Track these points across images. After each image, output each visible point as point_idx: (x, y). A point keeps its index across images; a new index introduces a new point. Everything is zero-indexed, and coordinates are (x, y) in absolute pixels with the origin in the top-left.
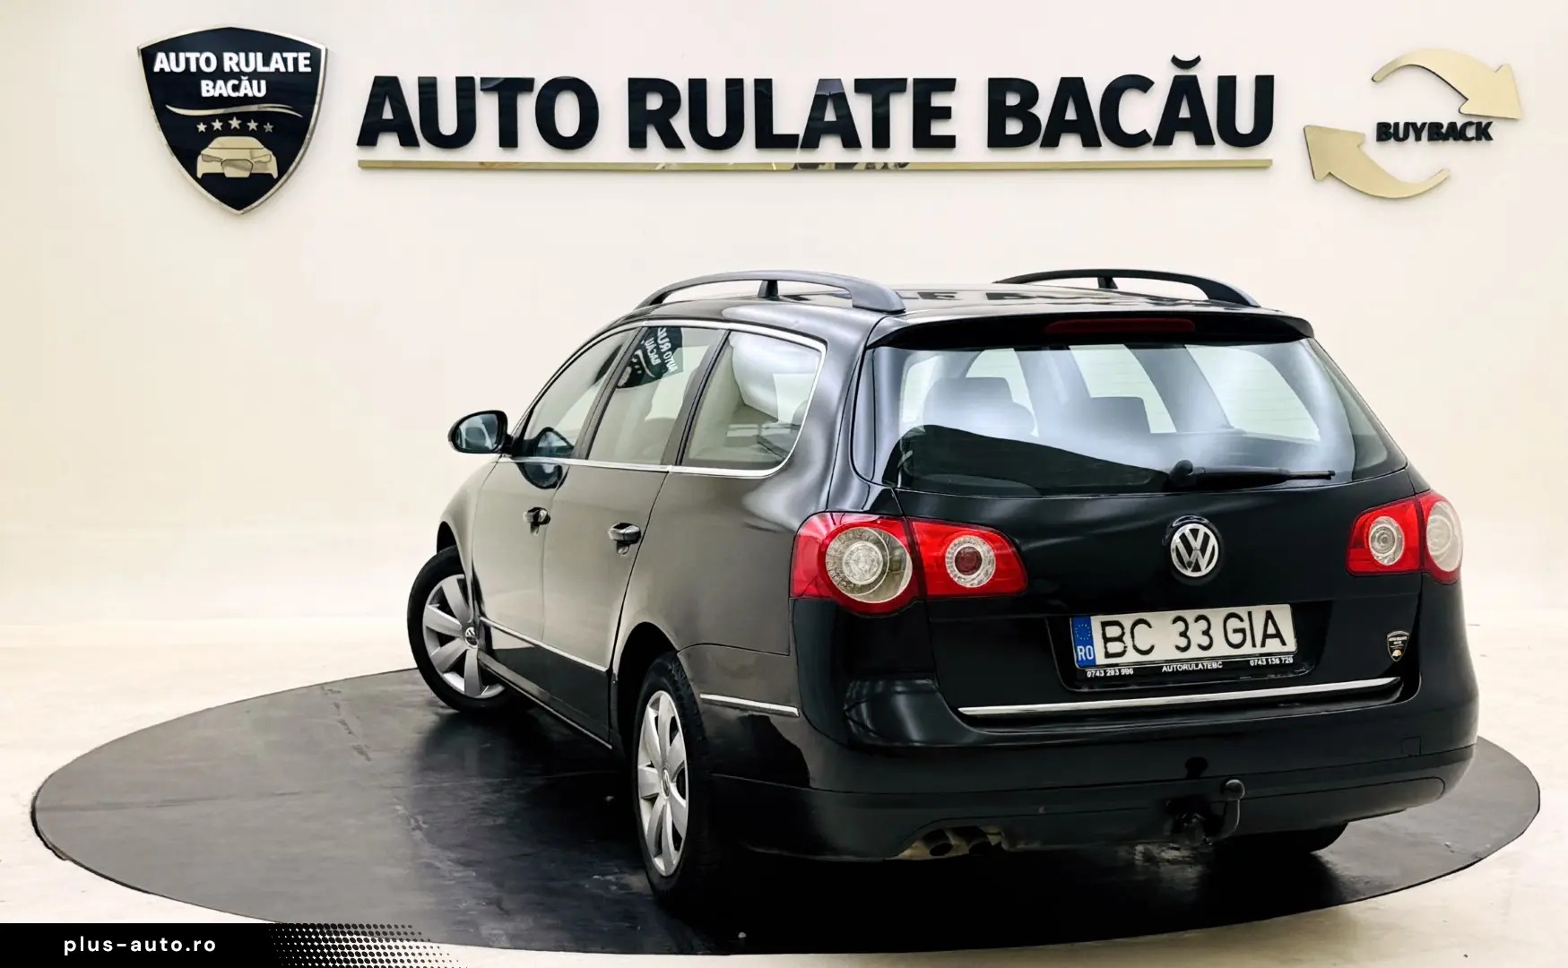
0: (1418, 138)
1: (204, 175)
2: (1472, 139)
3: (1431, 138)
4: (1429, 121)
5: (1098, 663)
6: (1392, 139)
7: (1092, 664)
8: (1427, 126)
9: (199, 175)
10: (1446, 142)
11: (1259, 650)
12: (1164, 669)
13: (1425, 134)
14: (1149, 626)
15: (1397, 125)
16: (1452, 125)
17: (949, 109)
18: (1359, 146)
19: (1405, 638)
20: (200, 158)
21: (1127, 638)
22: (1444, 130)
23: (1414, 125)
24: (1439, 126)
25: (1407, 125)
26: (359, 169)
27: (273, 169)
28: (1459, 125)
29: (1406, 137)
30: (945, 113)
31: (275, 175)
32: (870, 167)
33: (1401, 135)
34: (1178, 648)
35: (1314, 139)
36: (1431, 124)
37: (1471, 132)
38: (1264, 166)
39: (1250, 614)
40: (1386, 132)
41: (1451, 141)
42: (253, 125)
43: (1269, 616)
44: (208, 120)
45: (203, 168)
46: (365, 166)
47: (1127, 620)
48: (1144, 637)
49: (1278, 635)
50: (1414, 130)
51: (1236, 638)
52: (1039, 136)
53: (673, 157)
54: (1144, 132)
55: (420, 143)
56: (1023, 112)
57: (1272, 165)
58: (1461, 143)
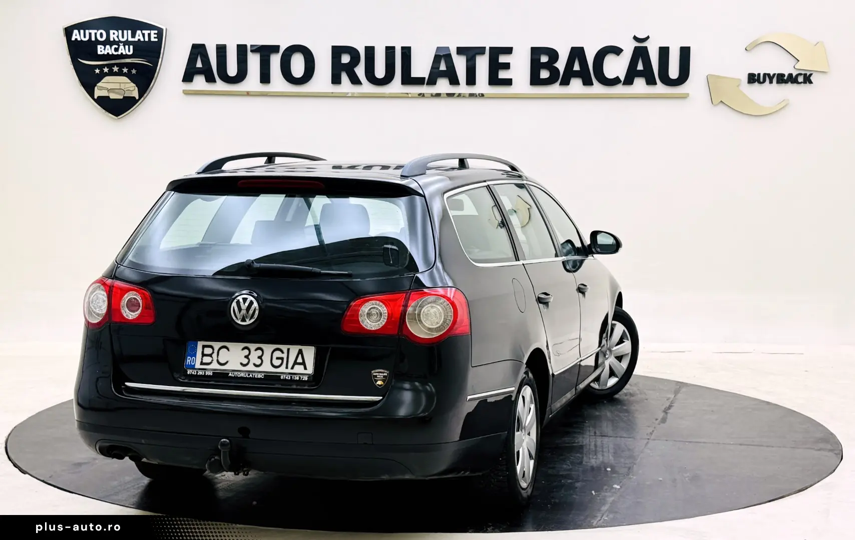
0: (771, 82)
1: (98, 97)
2: (801, 83)
3: (778, 82)
4: (777, 73)
5: (196, 367)
6: (757, 82)
7: (193, 367)
8: (776, 75)
9: (96, 97)
10: (787, 84)
11: (289, 371)
12: (230, 375)
13: (775, 80)
14: (228, 350)
15: (759, 74)
16: (790, 75)
17: (509, 64)
18: (738, 86)
19: (386, 374)
20: (96, 88)
21: (215, 355)
22: (785, 78)
23: (769, 75)
25: (765, 75)
26: (183, 94)
27: (135, 94)
29: (764, 81)
30: (507, 66)
31: (137, 98)
33: (761, 80)
34: (241, 364)
35: (712, 82)
36: (778, 74)
37: (801, 79)
38: (684, 97)
39: (288, 350)
40: (753, 79)
41: (790, 84)
42: (125, 70)
43: (300, 352)
44: (101, 67)
45: (98, 93)
46: (187, 93)
47: (217, 345)
48: (224, 356)
49: (303, 364)
50: (768, 77)
51: (277, 362)
52: (559, 79)
53: (356, 89)
54: (618, 77)
55: (217, 81)
56: (550, 66)
57: (689, 96)
58: (795, 85)
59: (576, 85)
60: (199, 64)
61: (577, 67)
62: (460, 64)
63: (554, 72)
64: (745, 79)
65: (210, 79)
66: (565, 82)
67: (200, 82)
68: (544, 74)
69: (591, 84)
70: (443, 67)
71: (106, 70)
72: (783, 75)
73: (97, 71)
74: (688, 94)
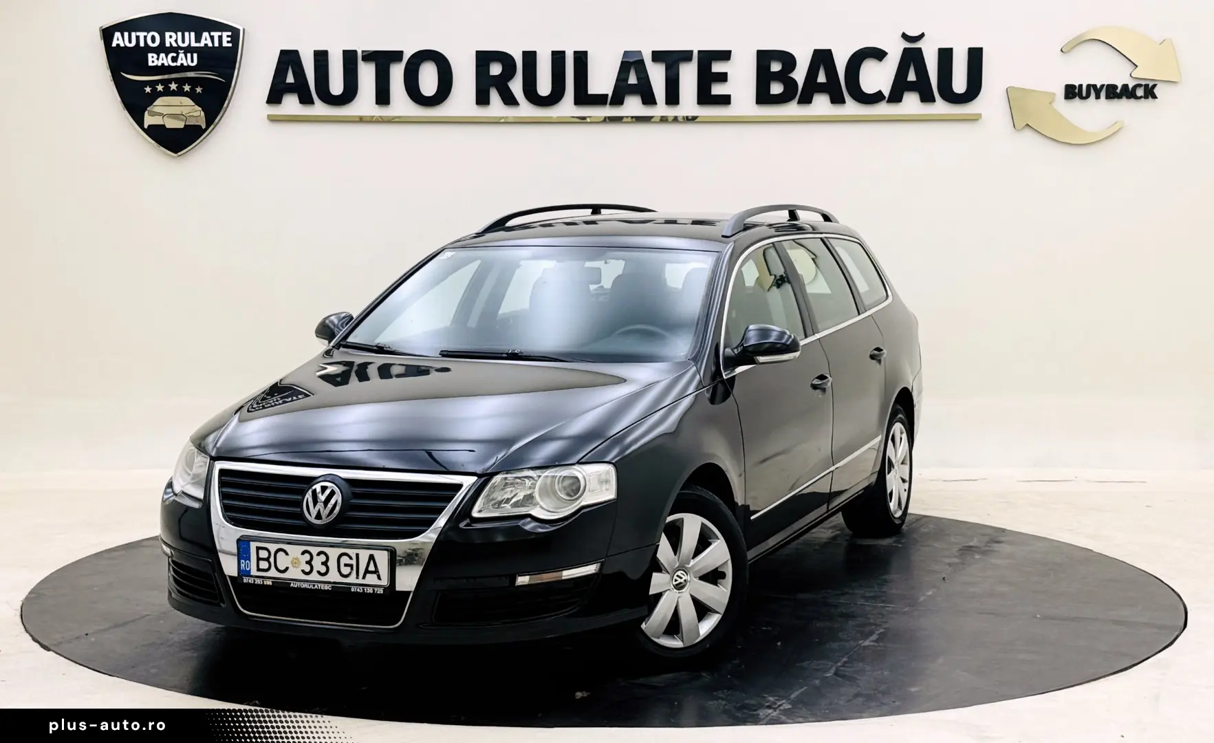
0: (1098, 97)
1: (150, 126)
2: (1141, 97)
3: (1108, 97)
4: (1106, 84)
6: (1077, 98)
8: (1105, 87)
9: (146, 127)
10: (1121, 100)
13: (1103, 94)
15: (1081, 86)
16: (1125, 87)
17: (726, 74)
18: (1050, 103)
20: (146, 113)
22: (1118, 91)
23: (1094, 86)
24: (1115, 87)
25: (1089, 86)
26: (268, 122)
27: (201, 121)
28: (1130, 87)
29: (1088, 96)
30: (723, 78)
31: (204, 127)
32: (664, 120)
33: (1084, 94)
35: (1014, 97)
36: (1108, 85)
37: (1140, 92)
38: (975, 118)
40: (1072, 92)
41: (1124, 99)
42: (187, 88)
44: (153, 84)
45: (149, 120)
46: (273, 119)
50: (1094, 90)
52: (796, 94)
53: (510, 112)
54: (880, 92)
55: (315, 102)
56: (784, 76)
57: (981, 117)
58: (1132, 100)
59: (821, 103)
60: (290, 79)
61: (822, 78)
62: (657, 75)
63: (790, 85)
64: (1061, 92)
65: (306, 100)
66: (806, 99)
67: (291, 104)
68: (776, 89)
69: (843, 101)
70: (633, 80)
71: (160, 88)
72: (1114, 87)
73: (148, 90)
74: (980, 115)
